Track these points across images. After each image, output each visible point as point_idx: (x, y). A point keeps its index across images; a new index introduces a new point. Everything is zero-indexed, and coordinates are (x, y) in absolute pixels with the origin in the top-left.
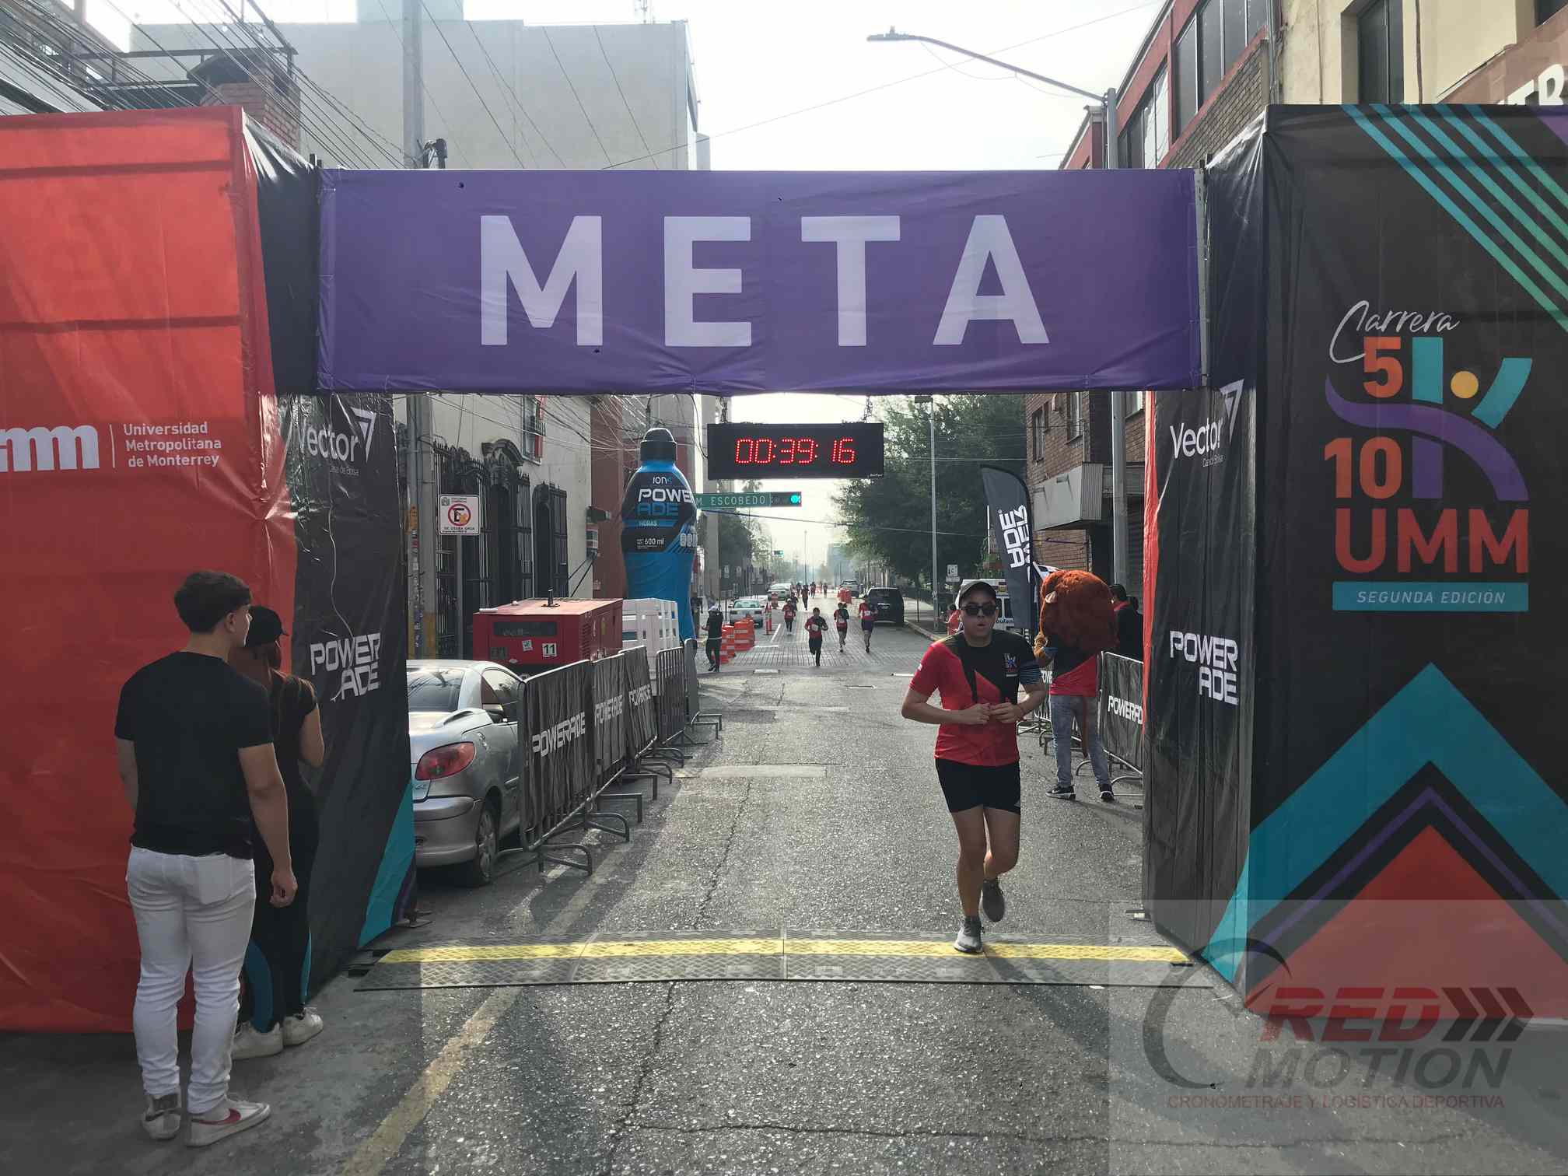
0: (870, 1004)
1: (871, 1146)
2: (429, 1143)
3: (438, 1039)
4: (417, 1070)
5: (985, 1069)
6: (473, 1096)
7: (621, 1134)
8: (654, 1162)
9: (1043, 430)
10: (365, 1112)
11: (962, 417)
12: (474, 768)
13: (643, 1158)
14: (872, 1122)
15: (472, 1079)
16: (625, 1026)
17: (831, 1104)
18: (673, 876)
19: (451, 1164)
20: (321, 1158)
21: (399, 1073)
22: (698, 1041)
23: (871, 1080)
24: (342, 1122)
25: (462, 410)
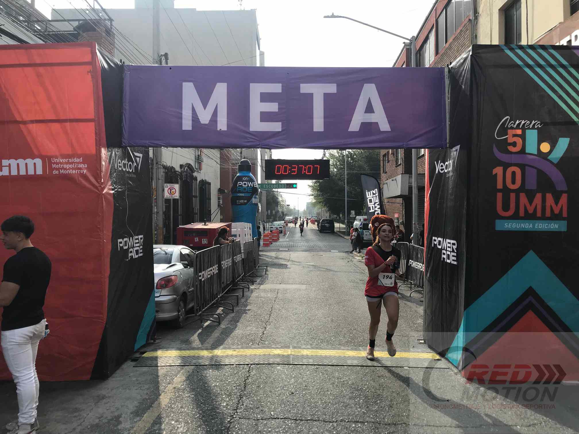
0: (323, 374)
1: (324, 426)
2: (161, 423)
3: (164, 385)
4: (157, 396)
5: (365, 398)
6: (177, 406)
7: (232, 421)
8: (244, 431)
9: (387, 161)
10: (138, 412)
11: (357, 156)
12: (177, 285)
13: (240, 430)
14: (324, 417)
15: (177, 400)
16: (233, 381)
17: (309, 410)
18: (250, 325)
19: (170, 431)
20: (122, 428)
21: (150, 397)
22: (260, 386)
23: (324, 402)
24: (130, 415)
25: (173, 152)
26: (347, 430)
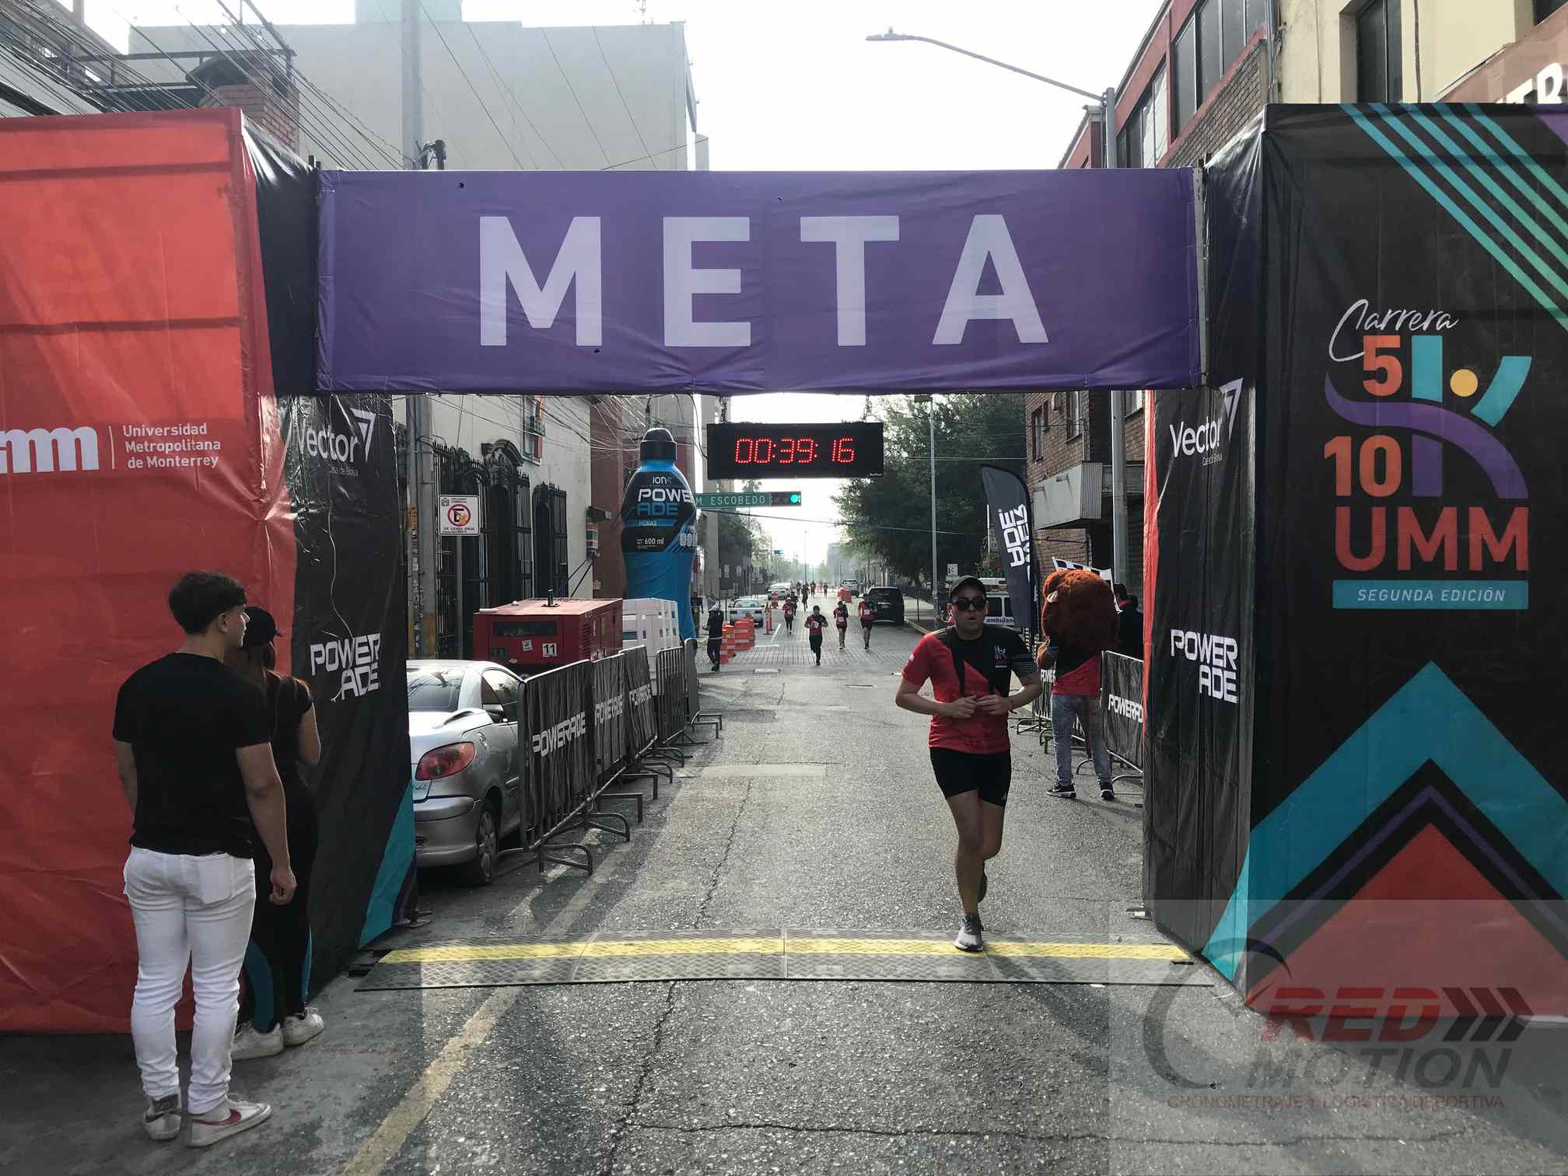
0: (871, 1004)
1: (872, 1144)
2: (429, 1143)
3: (439, 1039)
4: (418, 1070)
5: (986, 1068)
6: (474, 1097)
7: (622, 1133)
8: (655, 1161)
9: (1043, 429)
10: (366, 1112)
11: (962, 417)
12: (474, 768)
13: (644, 1158)
14: (873, 1121)
15: (473, 1078)
16: (626, 1025)
17: (833, 1103)
18: (673, 876)
19: (452, 1164)
20: (322, 1158)
21: (400, 1073)
22: (699, 1040)
23: (872, 1079)
24: (343, 1123)
25: (461, 410)
26: (934, 1155)
